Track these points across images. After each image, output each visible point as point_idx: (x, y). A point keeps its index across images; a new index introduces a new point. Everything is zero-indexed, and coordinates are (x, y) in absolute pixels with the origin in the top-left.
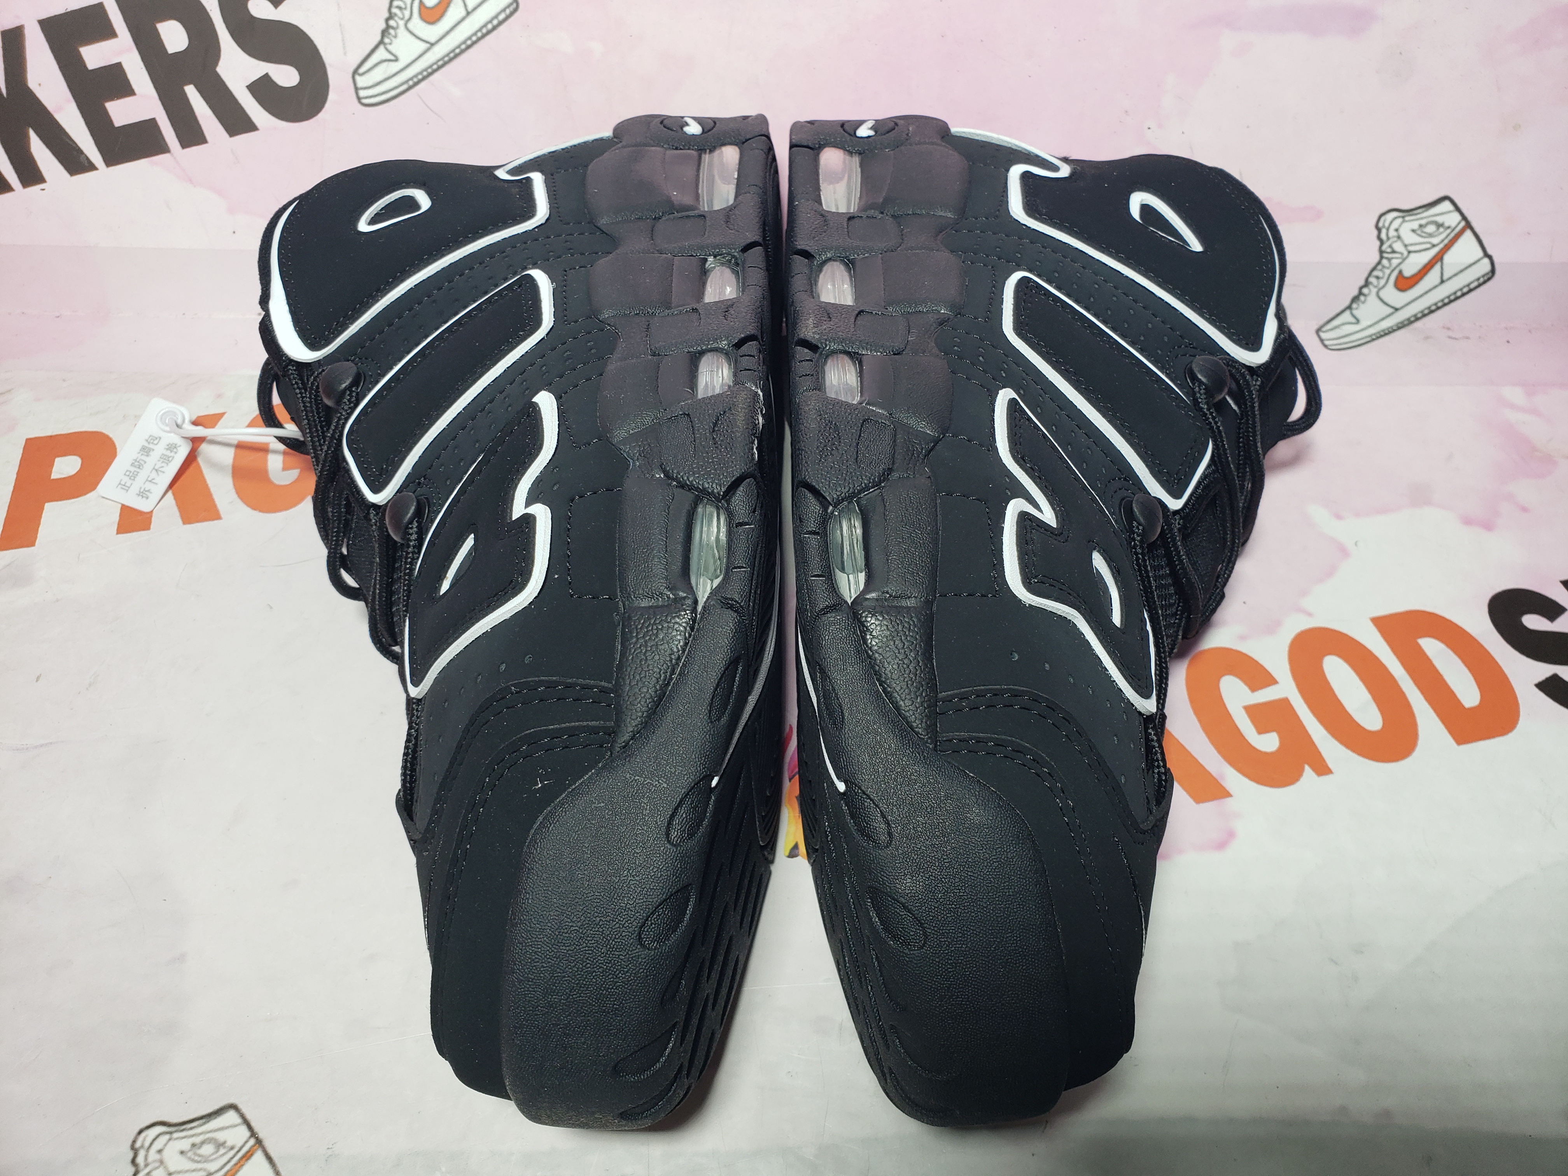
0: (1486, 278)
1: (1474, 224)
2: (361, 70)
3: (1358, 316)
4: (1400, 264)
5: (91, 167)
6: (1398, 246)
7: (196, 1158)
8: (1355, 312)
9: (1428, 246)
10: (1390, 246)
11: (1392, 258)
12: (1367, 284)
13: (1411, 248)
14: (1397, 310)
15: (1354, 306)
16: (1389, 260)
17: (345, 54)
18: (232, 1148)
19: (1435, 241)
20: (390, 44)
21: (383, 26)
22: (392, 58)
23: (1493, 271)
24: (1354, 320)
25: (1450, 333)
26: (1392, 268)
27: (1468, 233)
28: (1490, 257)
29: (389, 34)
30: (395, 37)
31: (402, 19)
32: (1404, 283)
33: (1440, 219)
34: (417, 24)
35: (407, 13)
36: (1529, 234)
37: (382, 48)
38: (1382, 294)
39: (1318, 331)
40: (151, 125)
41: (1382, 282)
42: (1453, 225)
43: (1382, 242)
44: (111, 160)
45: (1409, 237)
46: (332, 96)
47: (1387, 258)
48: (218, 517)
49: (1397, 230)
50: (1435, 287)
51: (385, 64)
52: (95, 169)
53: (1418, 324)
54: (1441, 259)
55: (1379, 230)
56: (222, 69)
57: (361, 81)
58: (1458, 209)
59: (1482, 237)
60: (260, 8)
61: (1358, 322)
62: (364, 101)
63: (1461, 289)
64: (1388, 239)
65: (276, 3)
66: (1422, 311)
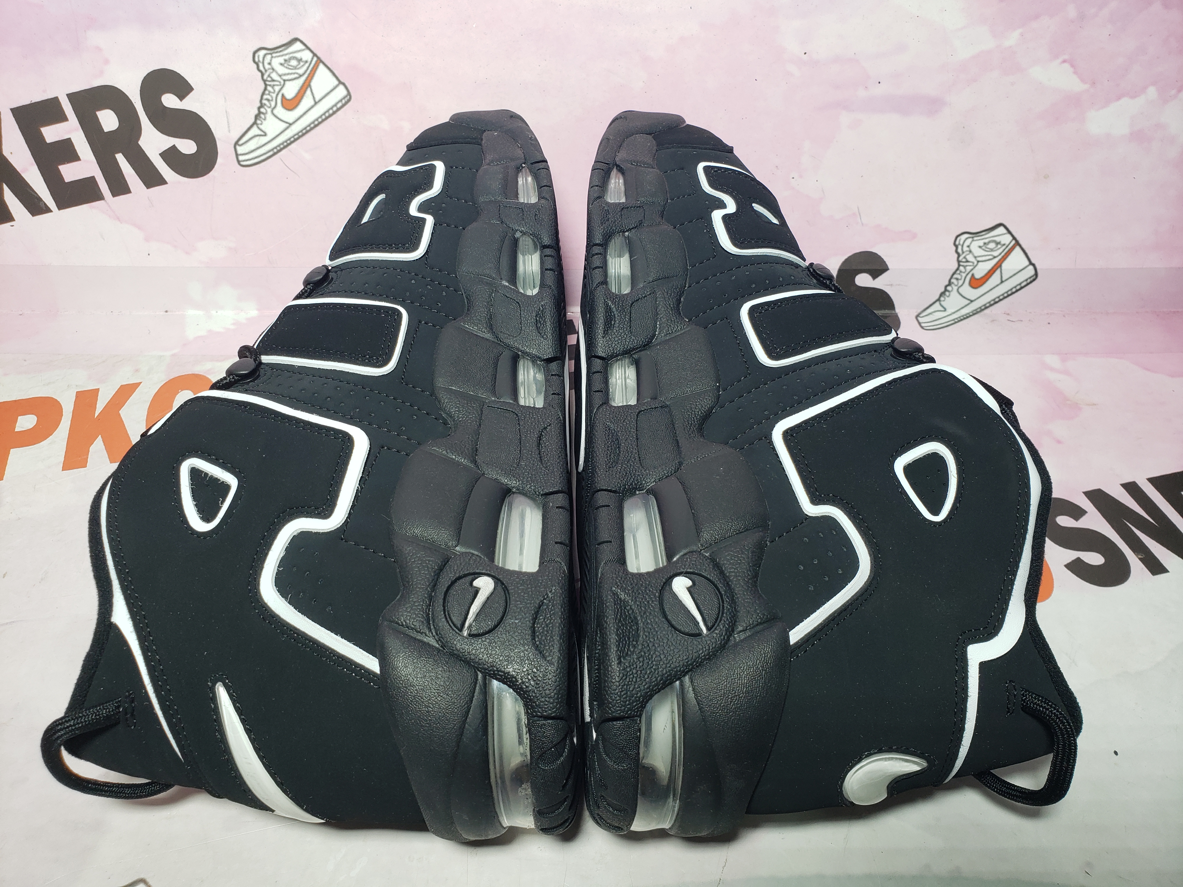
0: (1032, 279)
1: (1021, 242)
2: (241, 142)
3: (945, 306)
4: (972, 270)
5: (48, 210)
6: (970, 258)
8: (942, 303)
9: (991, 257)
10: (965, 258)
11: (967, 266)
12: (950, 283)
13: (979, 259)
14: (972, 301)
15: (942, 299)
16: (965, 267)
17: (229, 131)
19: (995, 254)
20: (261, 124)
21: (256, 112)
22: (263, 134)
23: (1036, 274)
24: (943, 309)
25: (1009, 318)
26: (967, 273)
27: (1018, 249)
28: (1034, 265)
29: (260, 117)
30: (265, 119)
31: (269, 107)
32: (976, 283)
33: (997, 239)
34: (280, 111)
35: (273, 104)
36: (1059, 249)
37: (255, 127)
38: (960, 290)
39: (917, 317)
40: (92, 180)
41: (961, 282)
42: (1007, 243)
43: (959, 255)
44: (61, 206)
45: (978, 252)
46: (219, 160)
47: (963, 266)
49: (968, 246)
50: (997, 285)
51: (257, 138)
52: (51, 211)
53: (987, 311)
54: (1000, 266)
55: (957, 247)
56: (142, 142)
57: (240, 150)
58: (1009, 232)
59: (1027, 251)
60: (170, 101)
61: (945, 310)
62: (242, 163)
63: (1015, 287)
64: (963, 253)
65: (181, 97)
66: (989, 302)
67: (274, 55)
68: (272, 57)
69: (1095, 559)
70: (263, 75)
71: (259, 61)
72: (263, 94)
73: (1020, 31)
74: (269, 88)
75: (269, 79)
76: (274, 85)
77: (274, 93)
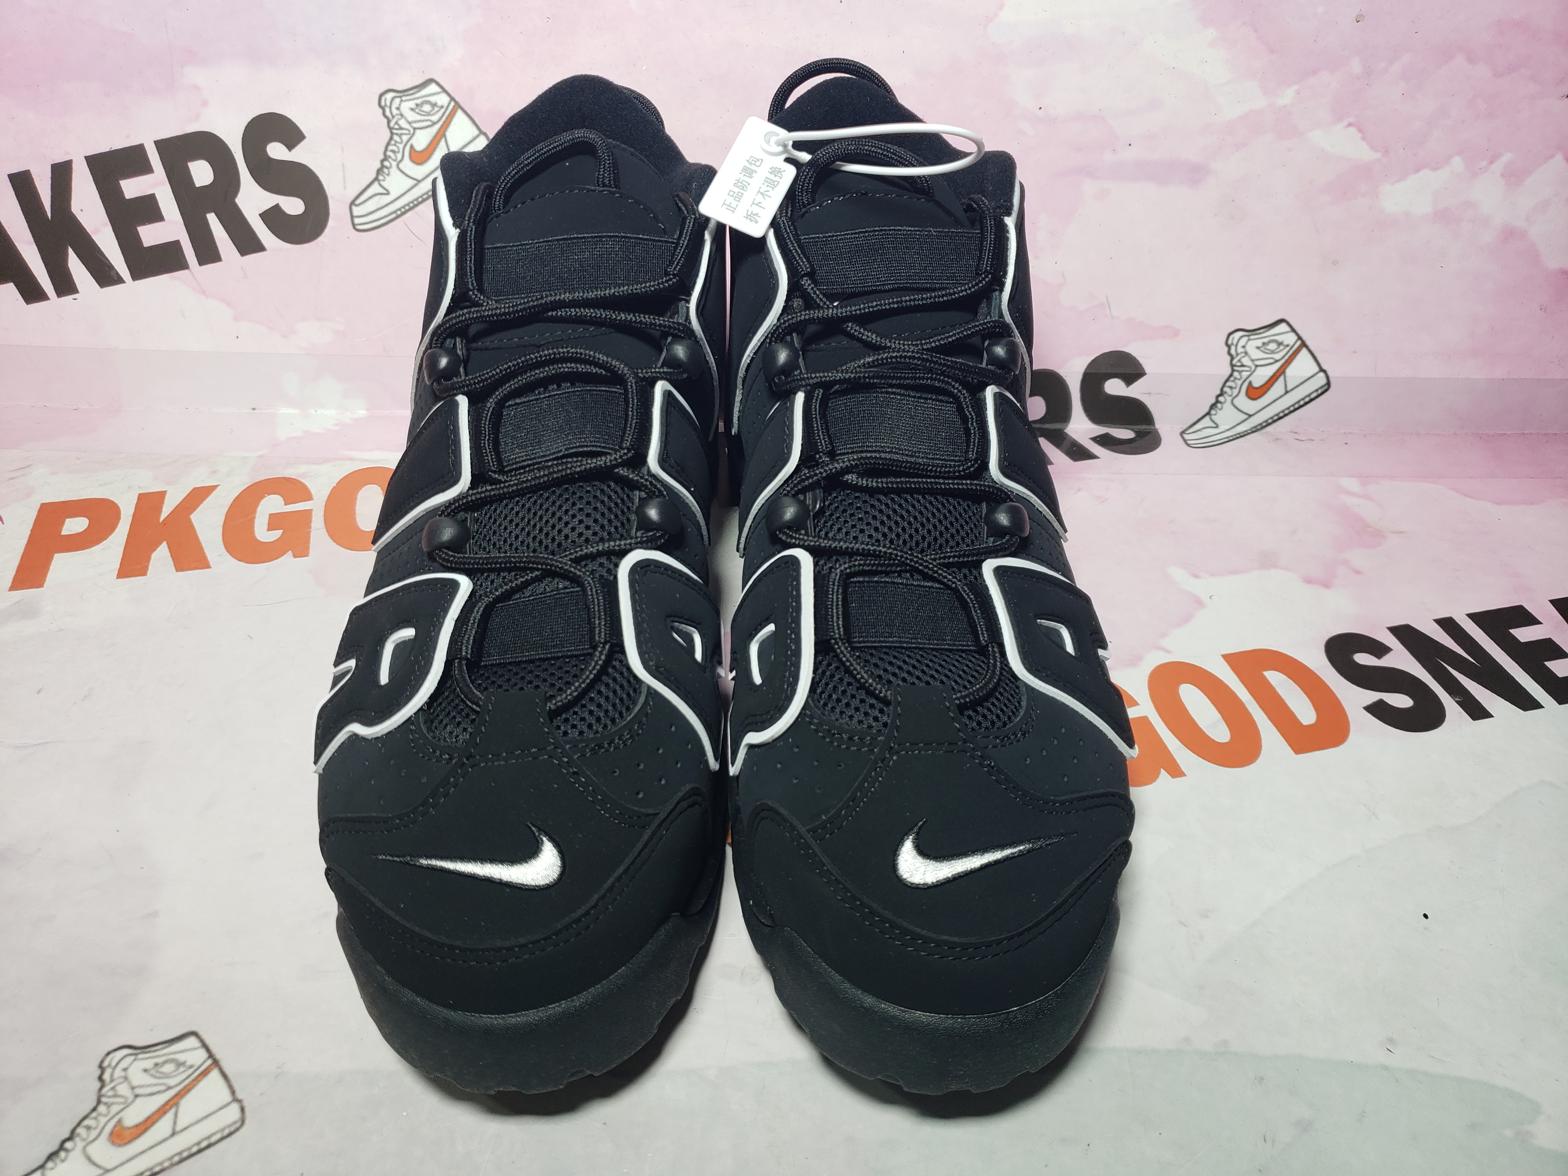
0: (1323, 389)
1: (1308, 343)
2: (358, 202)
3: (1216, 421)
4: (1250, 376)
5: (120, 280)
6: (1246, 361)
7: (158, 1075)
8: (1214, 417)
9: (1272, 361)
11: (1242, 371)
12: (1222, 394)
13: (1258, 363)
14: (1250, 416)
15: (1213, 412)
16: (1240, 372)
17: (345, 188)
18: (191, 1067)
19: (1277, 356)
20: (384, 180)
21: (379, 166)
22: (385, 192)
23: (1328, 384)
24: (1214, 425)
25: (1297, 436)
26: (1243, 380)
27: (1304, 351)
28: (1324, 371)
29: (384, 172)
30: (388, 175)
31: (395, 160)
32: (1254, 393)
33: (1279, 338)
34: (407, 165)
35: (399, 156)
36: (1355, 352)
37: (376, 184)
38: (1235, 402)
39: (1182, 433)
40: (174, 246)
41: (1235, 392)
42: (1291, 343)
43: (1232, 358)
44: (137, 275)
45: (1256, 354)
46: (331, 223)
47: (1237, 371)
48: (208, 566)
49: (1244, 347)
50: (1281, 397)
51: (378, 197)
52: (123, 282)
53: (1269, 429)
54: (1284, 372)
55: (1229, 347)
56: (240, 200)
57: (356, 211)
58: (1293, 330)
59: (1316, 354)
60: (276, 151)
61: (1217, 427)
62: (358, 227)
63: (1303, 399)
64: (1237, 354)
65: (290, 147)
66: (1272, 418)
67: (404, 98)
68: (402, 101)
69: (1401, 701)
70: (389, 121)
71: (386, 105)
72: (388, 144)
73: (1295, 88)
74: (396, 138)
75: (396, 127)
76: (402, 134)
77: (401, 143)
